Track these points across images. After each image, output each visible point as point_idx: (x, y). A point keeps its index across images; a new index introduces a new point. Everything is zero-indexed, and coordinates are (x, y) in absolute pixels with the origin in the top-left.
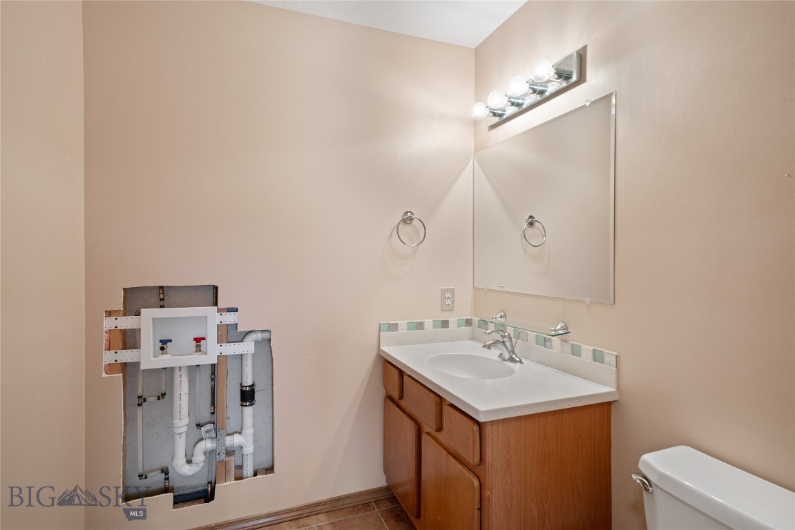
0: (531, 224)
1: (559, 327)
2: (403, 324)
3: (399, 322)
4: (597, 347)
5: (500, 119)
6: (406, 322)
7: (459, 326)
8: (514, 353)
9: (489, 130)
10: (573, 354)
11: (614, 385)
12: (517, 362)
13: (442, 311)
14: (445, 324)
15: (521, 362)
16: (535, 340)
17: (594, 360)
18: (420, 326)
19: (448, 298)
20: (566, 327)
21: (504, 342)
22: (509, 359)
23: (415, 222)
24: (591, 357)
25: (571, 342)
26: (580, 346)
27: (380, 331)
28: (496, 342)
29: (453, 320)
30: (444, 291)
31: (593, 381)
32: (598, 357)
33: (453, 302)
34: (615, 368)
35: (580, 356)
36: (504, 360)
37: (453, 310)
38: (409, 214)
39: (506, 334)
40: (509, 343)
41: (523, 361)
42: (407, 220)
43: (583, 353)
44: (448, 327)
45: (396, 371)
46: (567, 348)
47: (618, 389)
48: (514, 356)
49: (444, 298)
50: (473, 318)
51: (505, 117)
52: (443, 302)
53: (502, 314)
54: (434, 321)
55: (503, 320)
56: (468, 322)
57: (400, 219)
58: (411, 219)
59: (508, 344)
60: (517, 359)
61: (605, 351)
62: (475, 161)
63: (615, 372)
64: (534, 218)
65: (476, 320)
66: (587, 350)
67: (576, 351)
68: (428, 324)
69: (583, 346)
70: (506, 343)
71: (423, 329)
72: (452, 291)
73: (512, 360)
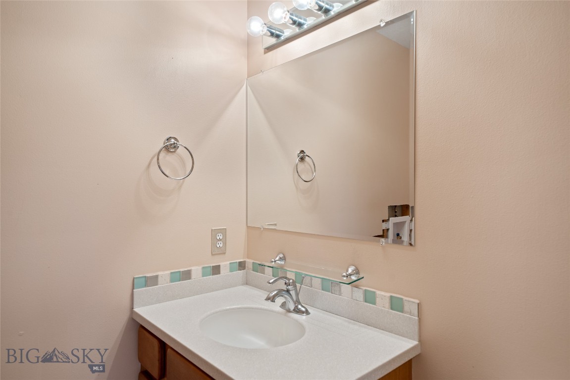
0: (302, 159)
1: (350, 271)
2: (164, 274)
3: (160, 273)
4: (394, 293)
5: (278, 40)
6: (169, 272)
7: (231, 271)
8: (300, 303)
9: (265, 53)
10: (366, 301)
11: (417, 337)
12: (303, 312)
13: (212, 255)
14: (216, 270)
15: (307, 312)
16: (321, 285)
17: (392, 309)
18: (187, 275)
19: (220, 240)
20: (357, 272)
21: (288, 291)
22: (294, 310)
23: (181, 150)
24: (387, 305)
25: (364, 288)
26: (375, 292)
27: (133, 288)
28: (280, 293)
29: (225, 264)
30: (214, 232)
31: (391, 332)
32: (396, 305)
33: (225, 244)
34: (417, 318)
35: (374, 303)
36: (289, 311)
37: (225, 253)
38: (173, 140)
39: (291, 281)
40: (294, 291)
41: (309, 310)
42: (170, 147)
43: (378, 300)
44: (219, 273)
45: (156, 342)
46: (359, 295)
47: (420, 341)
48: (300, 307)
49: (214, 240)
50: (247, 260)
51: (282, 38)
52: (214, 245)
53: (281, 256)
54: (203, 268)
55: (283, 263)
56: (242, 266)
57: (162, 145)
58: (175, 147)
59: (293, 293)
60: (303, 309)
61: (405, 298)
62: (248, 87)
63: (417, 322)
64: (305, 153)
65: (249, 262)
66: (383, 296)
67: (370, 298)
68: (196, 271)
69: (378, 292)
70: (291, 292)
71: (190, 278)
72: (223, 232)
73: (297, 311)
